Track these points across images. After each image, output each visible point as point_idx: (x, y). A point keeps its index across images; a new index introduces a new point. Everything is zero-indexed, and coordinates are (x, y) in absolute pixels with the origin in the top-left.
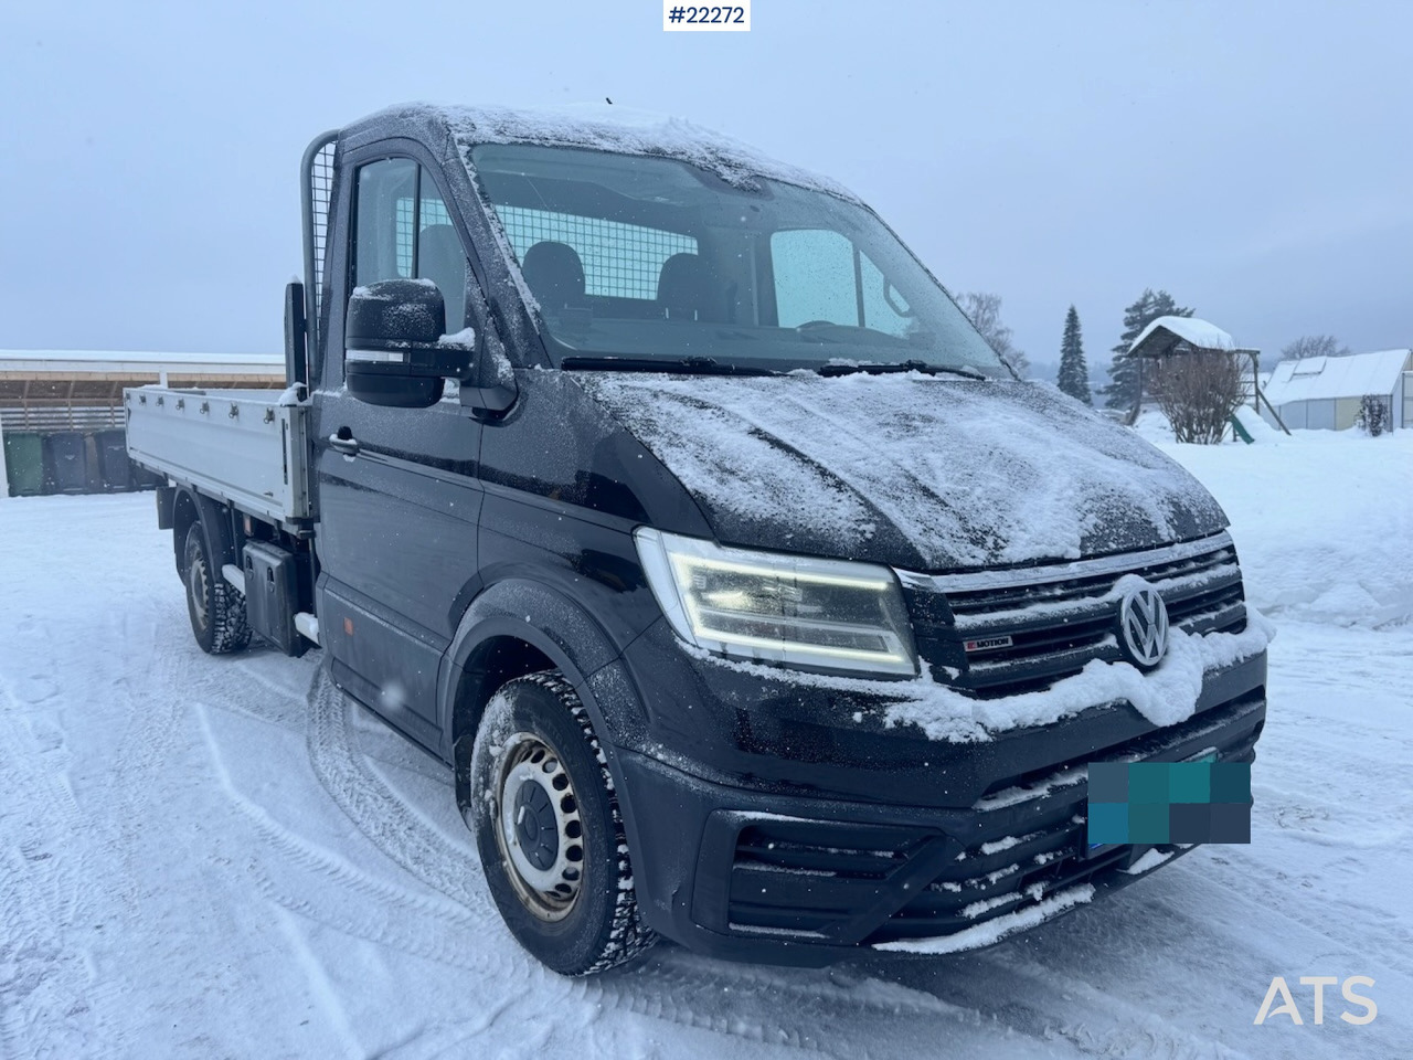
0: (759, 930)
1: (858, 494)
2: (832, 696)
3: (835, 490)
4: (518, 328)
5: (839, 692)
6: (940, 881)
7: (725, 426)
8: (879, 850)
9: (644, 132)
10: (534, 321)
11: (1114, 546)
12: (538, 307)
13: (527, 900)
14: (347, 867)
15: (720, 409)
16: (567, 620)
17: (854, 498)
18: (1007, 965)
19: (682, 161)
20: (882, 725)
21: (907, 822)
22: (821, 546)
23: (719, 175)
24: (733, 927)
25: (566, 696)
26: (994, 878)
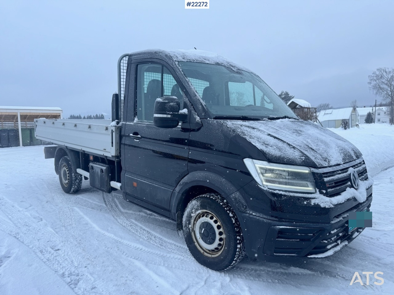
0: (281, 254)
1: (299, 150)
2: (299, 198)
3: (293, 149)
4: (201, 109)
5: (300, 197)
6: (322, 240)
7: (261, 133)
8: (309, 234)
9: (213, 58)
10: (205, 107)
11: (347, 161)
12: (205, 104)
13: (203, 253)
14: (144, 248)
15: (258, 129)
16: (221, 181)
17: (298, 151)
18: (321, 262)
19: (223, 66)
20: (311, 204)
21: (317, 227)
22: (293, 162)
23: (232, 69)
24: (275, 254)
25: (217, 200)
26: (333, 239)
